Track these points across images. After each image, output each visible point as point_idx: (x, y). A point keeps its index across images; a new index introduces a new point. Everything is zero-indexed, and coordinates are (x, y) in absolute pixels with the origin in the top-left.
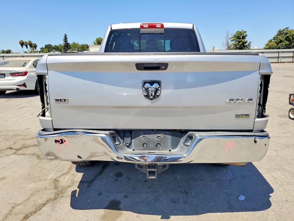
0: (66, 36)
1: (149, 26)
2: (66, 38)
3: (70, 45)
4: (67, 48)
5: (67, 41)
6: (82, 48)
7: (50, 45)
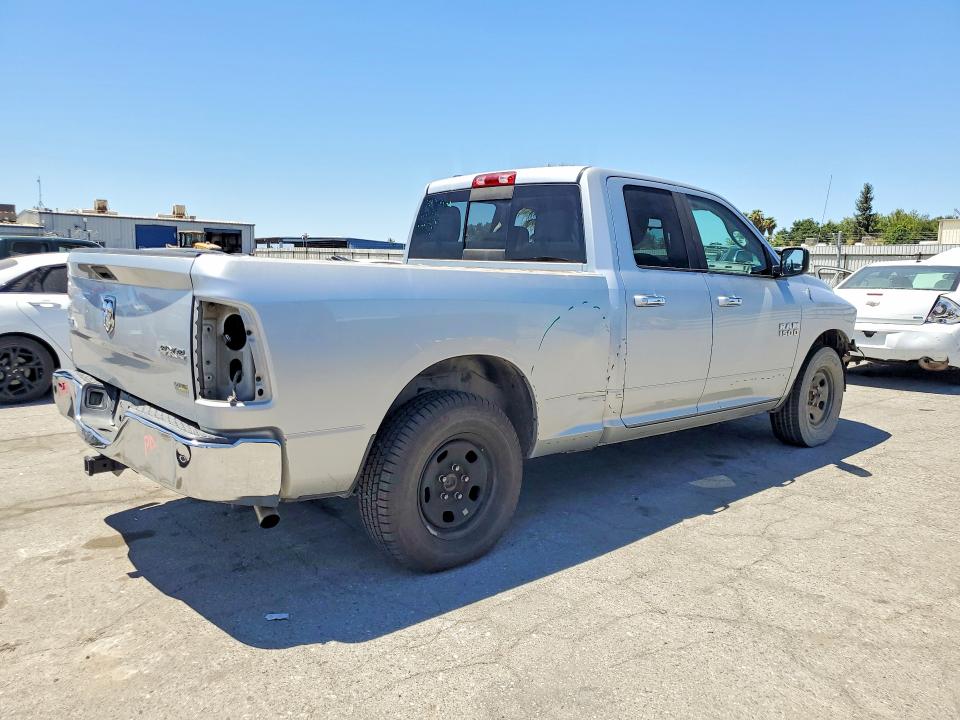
0: (868, 190)
1: (486, 181)
2: (867, 198)
3: (876, 223)
4: (867, 230)
5: (869, 208)
6: (924, 229)
7: (810, 222)
